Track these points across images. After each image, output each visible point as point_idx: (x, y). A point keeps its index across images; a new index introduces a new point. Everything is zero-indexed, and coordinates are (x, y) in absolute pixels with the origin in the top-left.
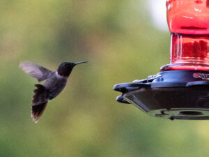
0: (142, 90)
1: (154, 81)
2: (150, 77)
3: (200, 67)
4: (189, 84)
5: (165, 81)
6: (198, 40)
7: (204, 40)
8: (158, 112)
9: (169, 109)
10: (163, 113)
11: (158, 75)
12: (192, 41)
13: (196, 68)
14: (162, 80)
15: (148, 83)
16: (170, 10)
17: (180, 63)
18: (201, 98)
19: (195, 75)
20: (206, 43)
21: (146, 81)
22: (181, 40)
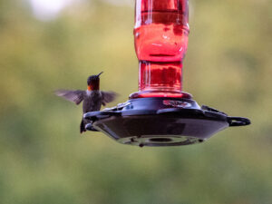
0: (112, 118)
1: (124, 110)
2: (120, 105)
3: (169, 94)
4: (160, 111)
5: (135, 108)
6: (167, 67)
7: (174, 67)
8: (128, 139)
9: (139, 137)
10: (132, 140)
11: (128, 103)
12: (161, 67)
13: (165, 95)
14: (132, 107)
15: (118, 111)
16: (139, 36)
17: (148, 90)
18: (169, 125)
19: (165, 103)
20: (175, 70)
21: (116, 110)
22: (149, 67)
